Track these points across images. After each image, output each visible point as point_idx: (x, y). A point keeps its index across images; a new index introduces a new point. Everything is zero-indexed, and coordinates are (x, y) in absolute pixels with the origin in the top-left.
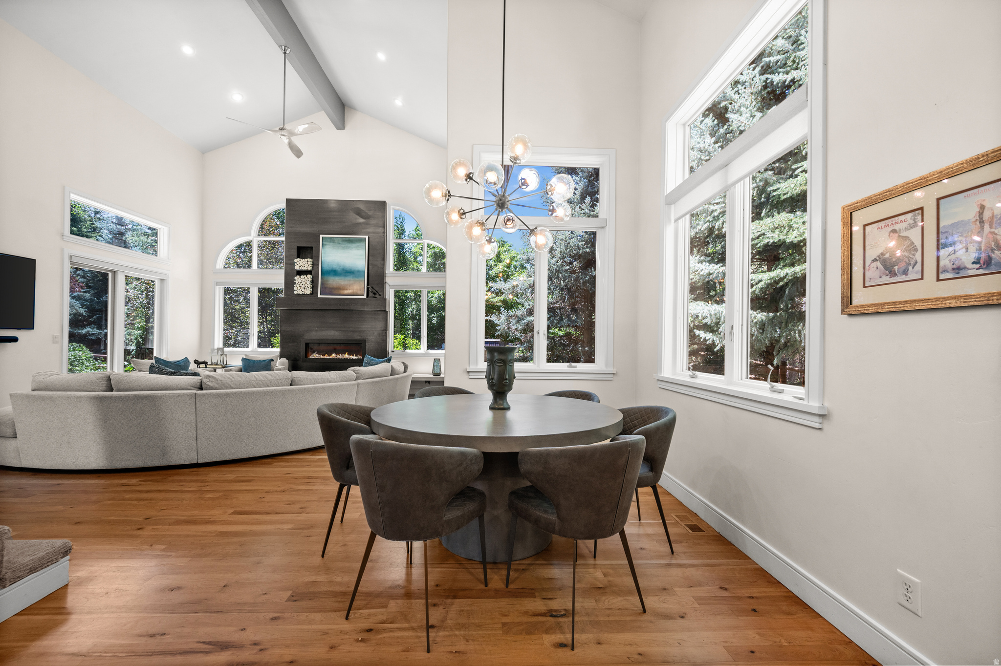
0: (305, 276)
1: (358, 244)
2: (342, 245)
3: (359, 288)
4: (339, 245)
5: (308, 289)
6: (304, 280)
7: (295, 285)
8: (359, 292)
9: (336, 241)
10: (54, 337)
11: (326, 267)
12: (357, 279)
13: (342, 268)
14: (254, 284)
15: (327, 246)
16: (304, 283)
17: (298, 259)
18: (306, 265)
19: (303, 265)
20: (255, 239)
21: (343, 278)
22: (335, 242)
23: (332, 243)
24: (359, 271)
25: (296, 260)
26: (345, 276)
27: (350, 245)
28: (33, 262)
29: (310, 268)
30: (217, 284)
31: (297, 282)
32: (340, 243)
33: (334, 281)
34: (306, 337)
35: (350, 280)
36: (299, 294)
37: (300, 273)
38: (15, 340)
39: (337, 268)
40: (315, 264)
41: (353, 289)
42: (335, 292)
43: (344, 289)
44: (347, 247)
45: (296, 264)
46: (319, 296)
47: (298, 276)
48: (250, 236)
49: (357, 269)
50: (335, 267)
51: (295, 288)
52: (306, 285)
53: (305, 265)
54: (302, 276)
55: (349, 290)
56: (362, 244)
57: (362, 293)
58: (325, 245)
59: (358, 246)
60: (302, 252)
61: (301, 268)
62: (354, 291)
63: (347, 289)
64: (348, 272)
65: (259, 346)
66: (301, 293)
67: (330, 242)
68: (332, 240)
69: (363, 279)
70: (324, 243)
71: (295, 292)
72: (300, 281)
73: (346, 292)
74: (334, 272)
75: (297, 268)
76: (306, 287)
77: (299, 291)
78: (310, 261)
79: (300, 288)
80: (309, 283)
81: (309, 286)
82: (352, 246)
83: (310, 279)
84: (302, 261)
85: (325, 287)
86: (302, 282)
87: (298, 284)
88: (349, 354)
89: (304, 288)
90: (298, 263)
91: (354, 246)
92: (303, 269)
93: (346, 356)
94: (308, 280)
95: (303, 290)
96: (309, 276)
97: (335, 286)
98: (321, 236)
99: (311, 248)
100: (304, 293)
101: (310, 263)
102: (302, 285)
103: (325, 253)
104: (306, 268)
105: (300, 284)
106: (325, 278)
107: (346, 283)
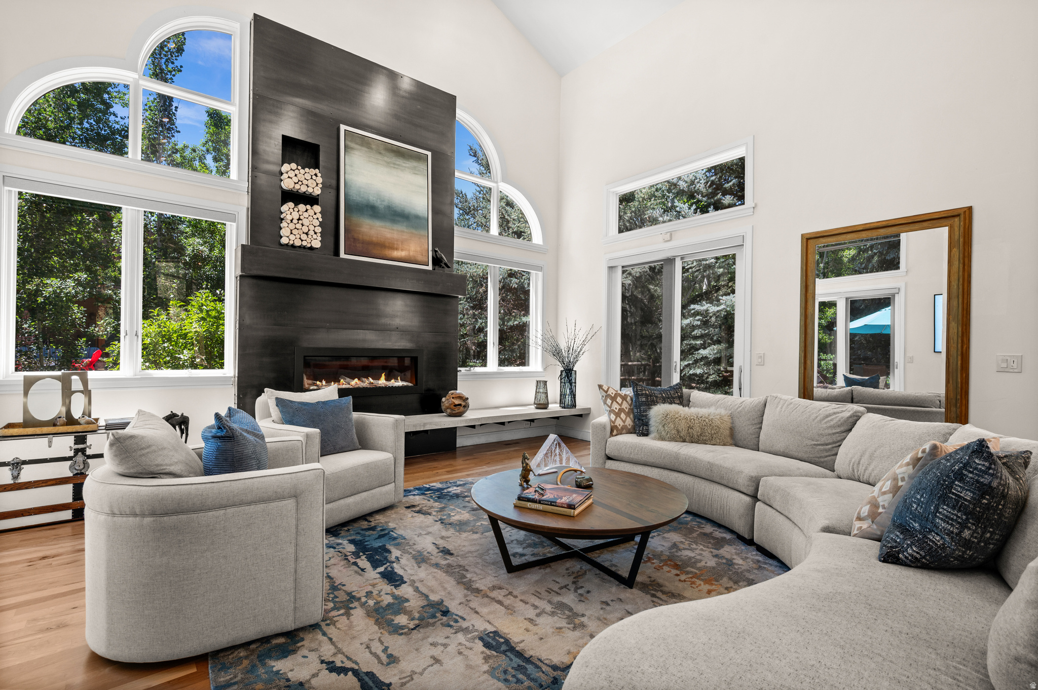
0: (308, 207)
1: (414, 164)
2: (386, 159)
3: (418, 249)
4: (379, 157)
5: (315, 236)
6: (306, 215)
7: (284, 224)
8: (420, 258)
9: (373, 147)
11: (354, 196)
12: (414, 231)
13: (386, 203)
14: (133, 200)
15: (357, 152)
16: (306, 222)
17: (294, 166)
18: (311, 183)
19: (305, 182)
20: (141, 81)
21: (388, 224)
22: (371, 148)
23: (366, 149)
24: (417, 217)
25: (286, 167)
26: (393, 221)
27: (400, 161)
29: (317, 191)
30: (5, 180)
31: (289, 217)
32: (380, 153)
33: (372, 228)
34: (305, 345)
35: (403, 232)
36: (293, 246)
37: (296, 197)
39: (377, 203)
40: (331, 186)
41: (409, 251)
42: (376, 251)
43: (392, 247)
44: (394, 164)
45: (285, 176)
46: (343, 255)
47: (291, 205)
48: (132, 71)
49: (413, 212)
50: (372, 199)
51: (282, 232)
52: (312, 228)
54: (302, 207)
55: (402, 250)
56: (422, 166)
57: (425, 259)
58: (352, 149)
59: (415, 168)
61: (297, 187)
62: (411, 253)
63: (397, 249)
64: (398, 215)
65: (148, 363)
66: (298, 243)
67: (361, 145)
68: (365, 142)
69: (424, 233)
70: (349, 143)
71: (284, 241)
72: (295, 215)
73: (396, 254)
74: (371, 210)
75: (287, 184)
76: (311, 233)
77: (292, 237)
78: (319, 175)
79: (295, 232)
80: (317, 223)
81: (319, 230)
82: (404, 165)
83: (319, 216)
84: (302, 171)
85: (354, 239)
86: (299, 219)
87: (292, 221)
88: (388, 379)
89: (307, 234)
90: (292, 174)
91: (407, 165)
92: (303, 189)
93: (382, 382)
94: (315, 217)
95: (304, 237)
96: (317, 208)
97: (374, 239)
98: (343, 127)
99: (320, 147)
100: (304, 243)
101: (320, 180)
102: (303, 225)
103: (352, 166)
104: (310, 190)
105: (295, 221)
106: (355, 219)
107: (395, 236)
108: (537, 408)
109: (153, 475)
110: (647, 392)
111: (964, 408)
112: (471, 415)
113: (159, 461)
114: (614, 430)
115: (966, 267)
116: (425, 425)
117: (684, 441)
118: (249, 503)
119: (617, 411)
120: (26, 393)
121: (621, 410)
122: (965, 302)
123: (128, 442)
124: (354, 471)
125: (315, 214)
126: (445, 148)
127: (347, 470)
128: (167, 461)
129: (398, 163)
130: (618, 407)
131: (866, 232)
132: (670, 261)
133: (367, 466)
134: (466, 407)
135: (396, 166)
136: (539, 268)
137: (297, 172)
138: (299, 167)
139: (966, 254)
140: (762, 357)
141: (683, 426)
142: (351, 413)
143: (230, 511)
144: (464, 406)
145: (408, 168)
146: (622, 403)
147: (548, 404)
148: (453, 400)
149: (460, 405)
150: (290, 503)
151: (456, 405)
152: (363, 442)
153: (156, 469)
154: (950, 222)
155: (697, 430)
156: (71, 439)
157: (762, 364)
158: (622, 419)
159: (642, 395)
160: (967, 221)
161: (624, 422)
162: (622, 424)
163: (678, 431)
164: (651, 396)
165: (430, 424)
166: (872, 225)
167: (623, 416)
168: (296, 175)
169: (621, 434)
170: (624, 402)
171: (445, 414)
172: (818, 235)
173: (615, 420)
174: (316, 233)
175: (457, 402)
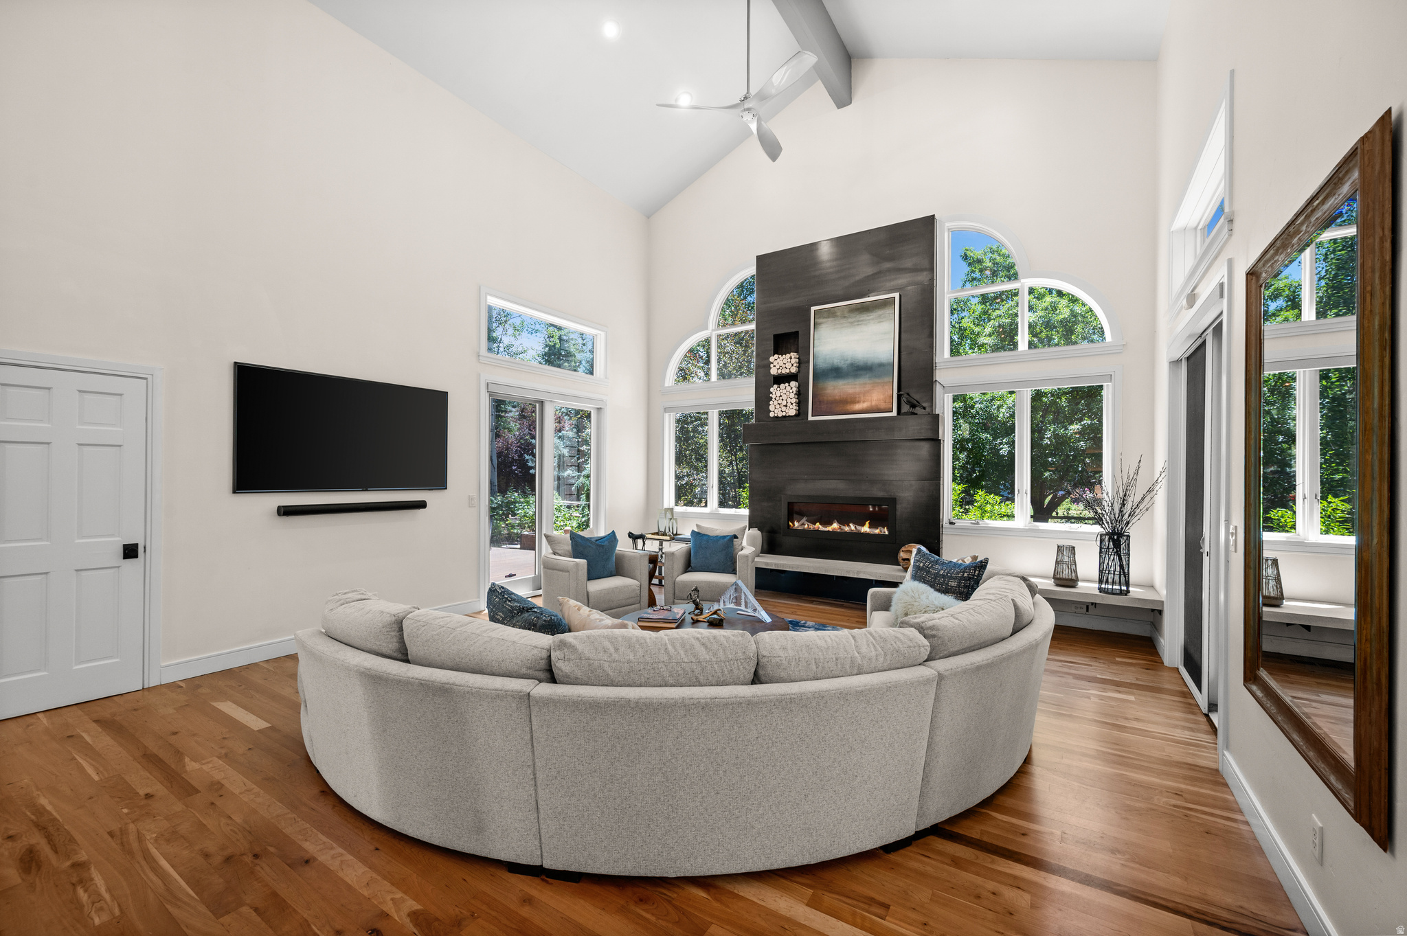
0: (787, 384)
1: (880, 312)
2: (850, 320)
3: (882, 397)
4: (844, 321)
5: (791, 407)
6: (785, 391)
7: (771, 403)
8: (883, 406)
9: (838, 314)
10: (471, 499)
11: (822, 364)
12: (877, 380)
13: (849, 362)
14: (713, 406)
15: (824, 325)
16: (784, 397)
17: (776, 356)
18: (789, 365)
19: (784, 366)
20: (714, 333)
21: (851, 381)
22: (837, 316)
23: (831, 319)
24: (881, 365)
25: (772, 359)
26: (857, 376)
27: (865, 317)
28: (444, 395)
29: (794, 370)
30: (667, 410)
31: (774, 396)
32: (845, 317)
33: (837, 388)
34: (789, 493)
35: (865, 384)
36: (777, 417)
37: (781, 379)
38: (422, 505)
39: (843, 364)
40: (803, 362)
41: (871, 401)
42: (839, 409)
43: (854, 402)
44: (858, 321)
45: (772, 366)
46: (810, 418)
47: (775, 386)
48: (707, 329)
49: (877, 361)
50: (837, 362)
51: (771, 408)
52: (789, 400)
53: (787, 366)
54: (782, 386)
55: (864, 402)
56: (888, 311)
57: (889, 406)
58: (820, 324)
59: (880, 316)
60: (782, 343)
61: (779, 371)
62: (874, 403)
63: (858, 402)
64: (860, 369)
65: (722, 504)
66: (780, 416)
67: (828, 317)
68: (831, 313)
69: (887, 379)
70: (819, 321)
71: (772, 415)
72: (778, 394)
73: (858, 407)
74: (836, 372)
75: (774, 371)
76: (789, 404)
77: (777, 411)
78: (794, 356)
79: (778, 406)
80: (793, 396)
81: (794, 401)
82: (868, 318)
83: (795, 389)
84: (781, 358)
85: (820, 402)
86: (781, 396)
87: (776, 399)
88: (870, 527)
89: (786, 406)
90: (776, 363)
91: (872, 317)
92: (784, 371)
93: (866, 529)
94: (791, 391)
95: (784, 409)
96: (793, 384)
97: (838, 397)
98: (813, 309)
99: (796, 334)
100: (785, 414)
101: (794, 360)
102: (783, 400)
103: (818, 339)
104: (788, 371)
105: (778, 398)
106: (821, 385)
107: (858, 390)
108: (1057, 584)
125: (792, 388)
126: (921, 278)
129: (862, 319)
135: (860, 323)
136: (1110, 378)
137: (779, 360)
138: (780, 356)
145: (873, 319)
147: (1077, 580)
150: (567, 574)
168: (778, 363)
171: (901, 567)
172: (1259, 268)
174: (792, 404)
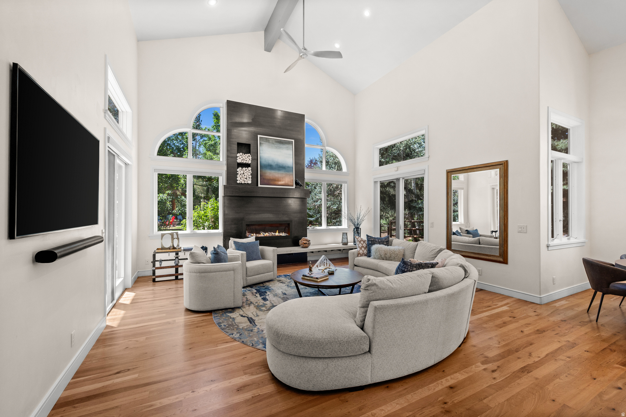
0: (247, 168)
1: (287, 146)
2: (276, 145)
3: (289, 180)
5: (249, 179)
6: (246, 171)
7: (238, 176)
8: (290, 184)
9: (271, 141)
11: (264, 162)
12: (287, 173)
13: (276, 163)
14: (190, 172)
15: (264, 145)
16: (246, 174)
17: (241, 154)
18: (248, 159)
19: (245, 159)
20: (190, 131)
21: (277, 172)
22: (270, 143)
23: (267, 143)
24: (289, 167)
25: (238, 155)
26: (279, 170)
27: (281, 146)
28: (98, 142)
29: (250, 162)
30: (155, 170)
31: (240, 173)
32: (273, 144)
33: (270, 174)
34: (246, 219)
35: (283, 174)
36: (241, 183)
37: (242, 165)
39: (273, 164)
40: (255, 159)
41: (285, 181)
42: (272, 183)
43: (278, 181)
44: (279, 147)
45: (238, 158)
46: (259, 185)
47: (240, 168)
48: (184, 128)
49: (287, 165)
50: (271, 162)
51: (238, 179)
52: (248, 176)
54: (244, 169)
55: (282, 181)
56: (290, 146)
57: (292, 184)
58: (262, 144)
59: (287, 147)
60: (245, 148)
61: (243, 161)
62: (286, 182)
63: (280, 181)
64: (281, 167)
66: (243, 182)
67: (266, 142)
68: (268, 140)
69: (291, 173)
70: (261, 142)
71: (238, 182)
72: (242, 172)
73: (280, 183)
74: (270, 167)
75: (239, 161)
76: (248, 178)
77: (241, 180)
78: (250, 156)
79: (242, 178)
80: (250, 174)
81: (250, 176)
82: (283, 147)
83: (251, 171)
84: (244, 155)
85: (264, 179)
86: (243, 173)
87: (241, 174)
88: (279, 233)
89: (246, 179)
90: (240, 157)
92: (245, 162)
93: (277, 234)
94: (249, 172)
95: (245, 180)
96: (250, 168)
97: (271, 178)
98: (259, 136)
99: (251, 145)
100: (245, 182)
101: (250, 158)
102: (245, 175)
103: (262, 150)
104: (247, 162)
105: (242, 174)
106: (264, 171)
107: (280, 176)
108: (343, 245)
109: (199, 263)
110: (372, 239)
111: (506, 248)
112: (311, 248)
113: (200, 259)
114: (359, 255)
115: (506, 187)
116: (291, 251)
117: (383, 259)
118: (222, 271)
119: (361, 247)
120: (162, 239)
121: (362, 247)
122: (506, 202)
123: (193, 254)
124: (258, 266)
125: (249, 171)
126: (300, 137)
127: (256, 266)
128: (202, 259)
129: (280, 146)
130: (361, 245)
131: (469, 170)
132: (398, 180)
133: (262, 265)
134: (309, 244)
136: (346, 182)
137: (242, 156)
138: (243, 154)
139: (506, 181)
140: (432, 223)
141: (383, 254)
142: (258, 246)
143: (217, 273)
144: (308, 244)
145: (285, 148)
146: (363, 244)
147: (347, 243)
148: (303, 241)
149: (306, 243)
150: (232, 272)
151: (304, 243)
152: (263, 257)
153: (199, 261)
154: (500, 167)
155: (388, 255)
156: (174, 254)
157: (432, 227)
158: (362, 250)
159: (370, 240)
160: (506, 167)
161: (363, 251)
162: (362, 252)
163: (381, 256)
164: (373, 241)
165: (293, 251)
166: (470, 167)
167: (363, 249)
168: (242, 157)
169: (362, 256)
170: (364, 243)
171: (300, 247)
172: (452, 171)
173: (360, 250)
174: (249, 178)
175: (305, 242)
